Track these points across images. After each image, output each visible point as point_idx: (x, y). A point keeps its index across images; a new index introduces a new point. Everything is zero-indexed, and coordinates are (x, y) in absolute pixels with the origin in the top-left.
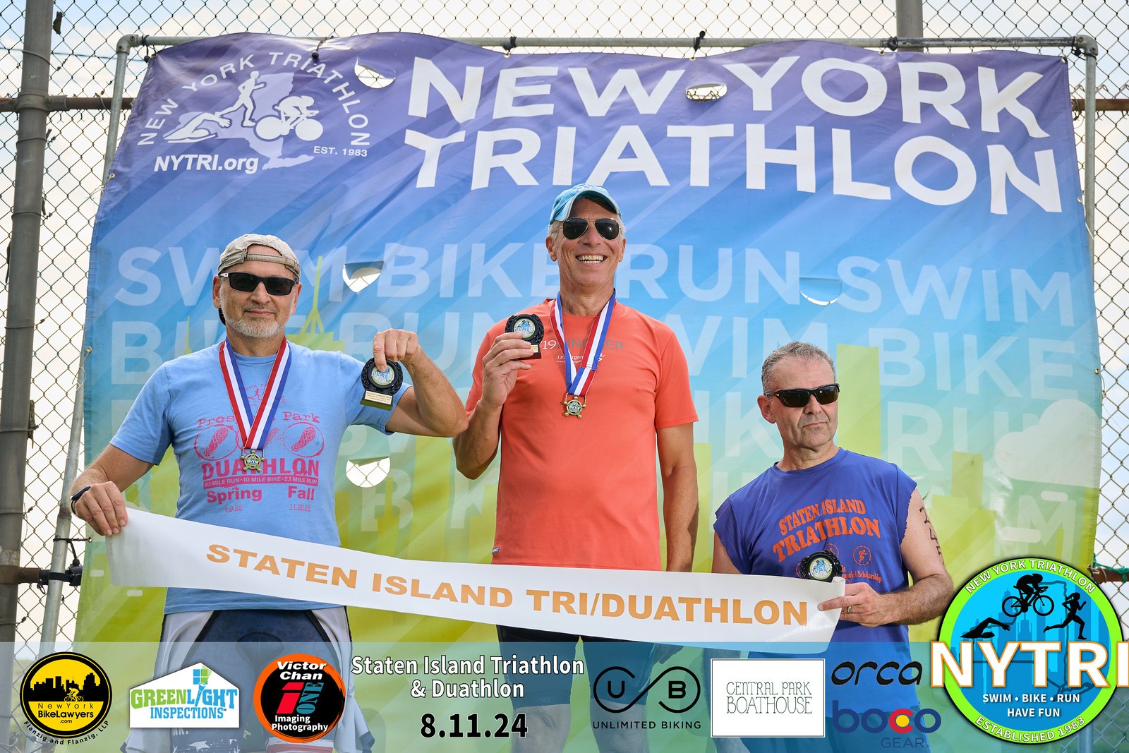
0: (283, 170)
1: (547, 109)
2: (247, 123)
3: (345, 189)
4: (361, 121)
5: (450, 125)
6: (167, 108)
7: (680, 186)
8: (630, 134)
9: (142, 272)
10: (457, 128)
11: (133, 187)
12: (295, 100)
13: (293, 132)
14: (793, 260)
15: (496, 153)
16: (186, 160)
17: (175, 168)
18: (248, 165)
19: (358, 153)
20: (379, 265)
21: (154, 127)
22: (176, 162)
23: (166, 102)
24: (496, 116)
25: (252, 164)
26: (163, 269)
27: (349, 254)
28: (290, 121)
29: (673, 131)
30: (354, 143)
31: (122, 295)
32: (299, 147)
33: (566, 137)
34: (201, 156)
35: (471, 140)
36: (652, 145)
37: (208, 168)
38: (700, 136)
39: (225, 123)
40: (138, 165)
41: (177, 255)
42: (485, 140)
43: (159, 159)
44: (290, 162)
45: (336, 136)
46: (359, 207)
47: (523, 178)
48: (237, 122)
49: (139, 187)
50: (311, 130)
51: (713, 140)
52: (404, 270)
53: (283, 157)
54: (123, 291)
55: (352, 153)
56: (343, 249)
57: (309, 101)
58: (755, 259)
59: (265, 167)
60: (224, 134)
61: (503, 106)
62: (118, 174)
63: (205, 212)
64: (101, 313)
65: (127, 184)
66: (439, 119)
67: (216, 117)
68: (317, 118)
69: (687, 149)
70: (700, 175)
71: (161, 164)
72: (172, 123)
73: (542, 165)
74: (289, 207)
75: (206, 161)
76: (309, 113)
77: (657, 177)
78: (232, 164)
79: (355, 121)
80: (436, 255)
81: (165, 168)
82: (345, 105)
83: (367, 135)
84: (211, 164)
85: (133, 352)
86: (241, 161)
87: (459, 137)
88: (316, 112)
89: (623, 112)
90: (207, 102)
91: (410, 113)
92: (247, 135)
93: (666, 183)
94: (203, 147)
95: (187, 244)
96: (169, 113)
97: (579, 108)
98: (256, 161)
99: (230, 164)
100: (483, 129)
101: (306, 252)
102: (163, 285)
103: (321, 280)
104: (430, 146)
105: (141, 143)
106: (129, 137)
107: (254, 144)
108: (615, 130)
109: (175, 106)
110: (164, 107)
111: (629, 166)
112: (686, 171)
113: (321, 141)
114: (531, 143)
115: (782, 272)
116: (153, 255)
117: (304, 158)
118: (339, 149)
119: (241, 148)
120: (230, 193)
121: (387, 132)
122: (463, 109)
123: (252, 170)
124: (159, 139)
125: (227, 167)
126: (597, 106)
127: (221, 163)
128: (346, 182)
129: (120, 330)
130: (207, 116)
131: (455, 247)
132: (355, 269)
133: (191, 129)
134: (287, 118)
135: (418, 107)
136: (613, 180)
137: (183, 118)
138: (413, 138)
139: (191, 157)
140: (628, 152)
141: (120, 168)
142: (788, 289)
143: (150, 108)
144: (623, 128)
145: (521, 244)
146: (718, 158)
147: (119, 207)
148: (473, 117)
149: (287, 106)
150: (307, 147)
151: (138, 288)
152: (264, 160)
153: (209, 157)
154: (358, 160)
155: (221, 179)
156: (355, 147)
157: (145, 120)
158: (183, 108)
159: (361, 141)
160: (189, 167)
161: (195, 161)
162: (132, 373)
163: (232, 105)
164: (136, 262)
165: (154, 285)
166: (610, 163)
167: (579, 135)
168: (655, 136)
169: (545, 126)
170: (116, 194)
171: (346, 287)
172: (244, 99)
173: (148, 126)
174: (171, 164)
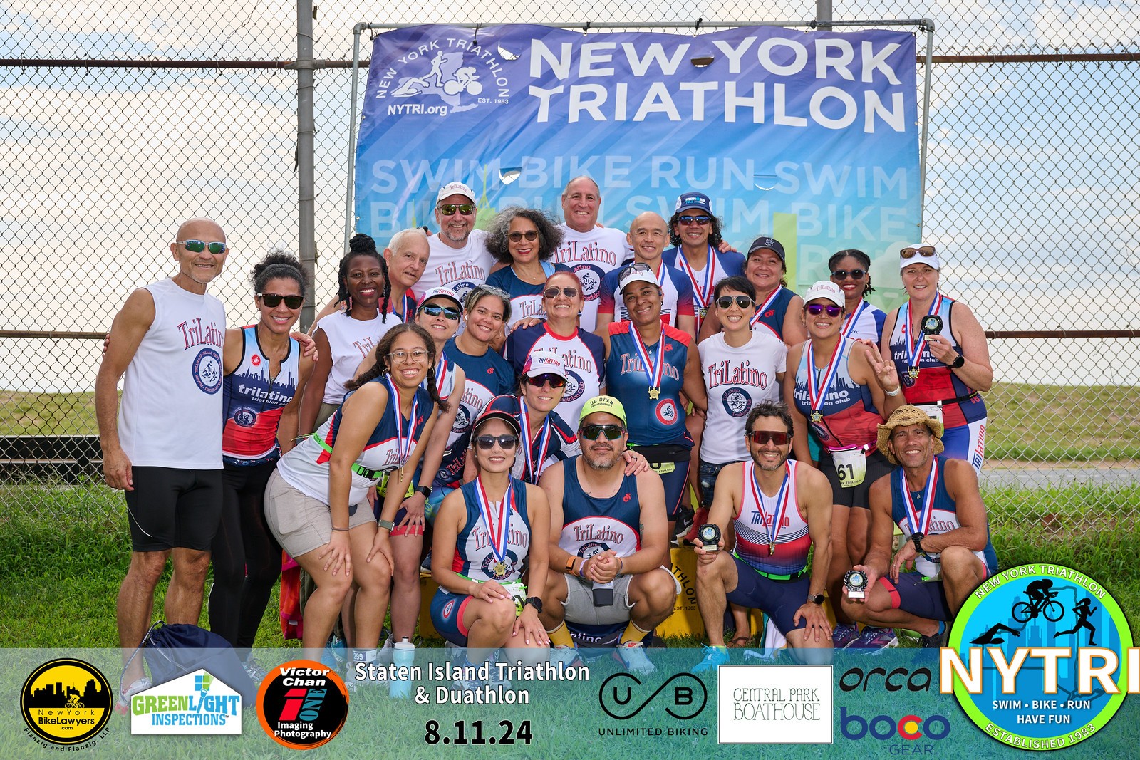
0: (461, 114)
1: (610, 72)
2: (439, 84)
3: (498, 124)
4: (504, 82)
5: (554, 81)
6: (391, 74)
7: (687, 121)
8: (658, 88)
9: (386, 174)
10: (558, 83)
11: (377, 124)
12: (465, 70)
13: (465, 89)
14: (750, 164)
15: (581, 100)
16: (405, 108)
17: (400, 113)
18: (441, 110)
19: (503, 102)
20: (519, 169)
21: (384, 86)
22: (400, 109)
23: (390, 71)
24: (581, 75)
25: (443, 110)
26: (398, 172)
27: (502, 164)
28: (463, 83)
29: (684, 86)
30: (500, 95)
31: (375, 187)
32: (470, 99)
33: (622, 89)
34: (414, 105)
35: (567, 91)
36: (671, 95)
37: (419, 112)
38: (698, 89)
39: (426, 84)
40: (378, 111)
41: (405, 163)
42: (576, 91)
43: (390, 107)
44: (465, 108)
45: (490, 92)
46: (505, 134)
47: (598, 116)
48: (433, 84)
49: (380, 125)
50: (475, 88)
51: (706, 92)
52: (532, 172)
53: (461, 105)
54: (375, 185)
55: (500, 102)
56: (498, 160)
57: (473, 70)
58: (729, 165)
59: (451, 112)
60: (426, 92)
61: (585, 70)
62: (367, 116)
63: (419, 139)
64: (364, 198)
65: (373, 123)
66: (548, 78)
67: (420, 80)
68: (478, 80)
69: (691, 98)
70: (698, 114)
71: (392, 110)
72: (395, 84)
73: (608, 108)
74: (467, 135)
75: (417, 108)
76: (473, 78)
77: (674, 115)
78: (432, 110)
79: (500, 82)
80: (550, 163)
81: (394, 113)
82: (494, 72)
83: (507, 90)
84: (420, 110)
85: (383, 219)
86: (437, 108)
87: (560, 89)
88: (478, 77)
89: (655, 72)
90: (414, 71)
91: (531, 76)
92: (439, 92)
93: (679, 118)
94: (415, 100)
95: (410, 158)
96: (392, 77)
97: (628, 71)
98: (446, 108)
99: (431, 110)
100: (574, 84)
101: (477, 161)
102: (398, 181)
103: (487, 178)
104: (543, 95)
105: (378, 97)
106: (371, 93)
107: (444, 98)
108: (649, 85)
109: (395, 73)
110: (388, 73)
111: (658, 108)
112: (690, 112)
113: (482, 95)
114: (602, 93)
115: (744, 171)
116: (391, 164)
117: (473, 106)
118: (492, 100)
119: (437, 100)
120: (433, 128)
121: (518, 88)
122: (562, 71)
123: (444, 114)
124: (388, 94)
125: (430, 112)
126: (639, 69)
127: (426, 109)
128: (498, 120)
129: (375, 207)
130: (415, 80)
131: (561, 158)
132: (505, 171)
133: (407, 88)
134: (461, 81)
135: (536, 72)
136: (650, 117)
137: (401, 81)
138: (534, 91)
139: (408, 106)
140: (658, 100)
141: (367, 113)
142: (748, 182)
143: (380, 74)
144: (655, 85)
145: (598, 157)
146: (710, 103)
147: (370, 136)
148: (567, 76)
149: (460, 74)
150: (474, 99)
151: (384, 183)
152: (450, 107)
153: (418, 105)
154: (504, 105)
155: (427, 119)
156: (501, 98)
157: (378, 82)
158: (399, 75)
159: (504, 94)
160: (408, 112)
161: (411, 108)
162: (384, 231)
163: (429, 73)
164: (382, 169)
165: (393, 181)
166: (647, 107)
167: (629, 88)
168: (673, 89)
169: (609, 83)
170: (368, 128)
171: (501, 182)
172: (435, 69)
173: (380, 86)
174: (397, 110)
